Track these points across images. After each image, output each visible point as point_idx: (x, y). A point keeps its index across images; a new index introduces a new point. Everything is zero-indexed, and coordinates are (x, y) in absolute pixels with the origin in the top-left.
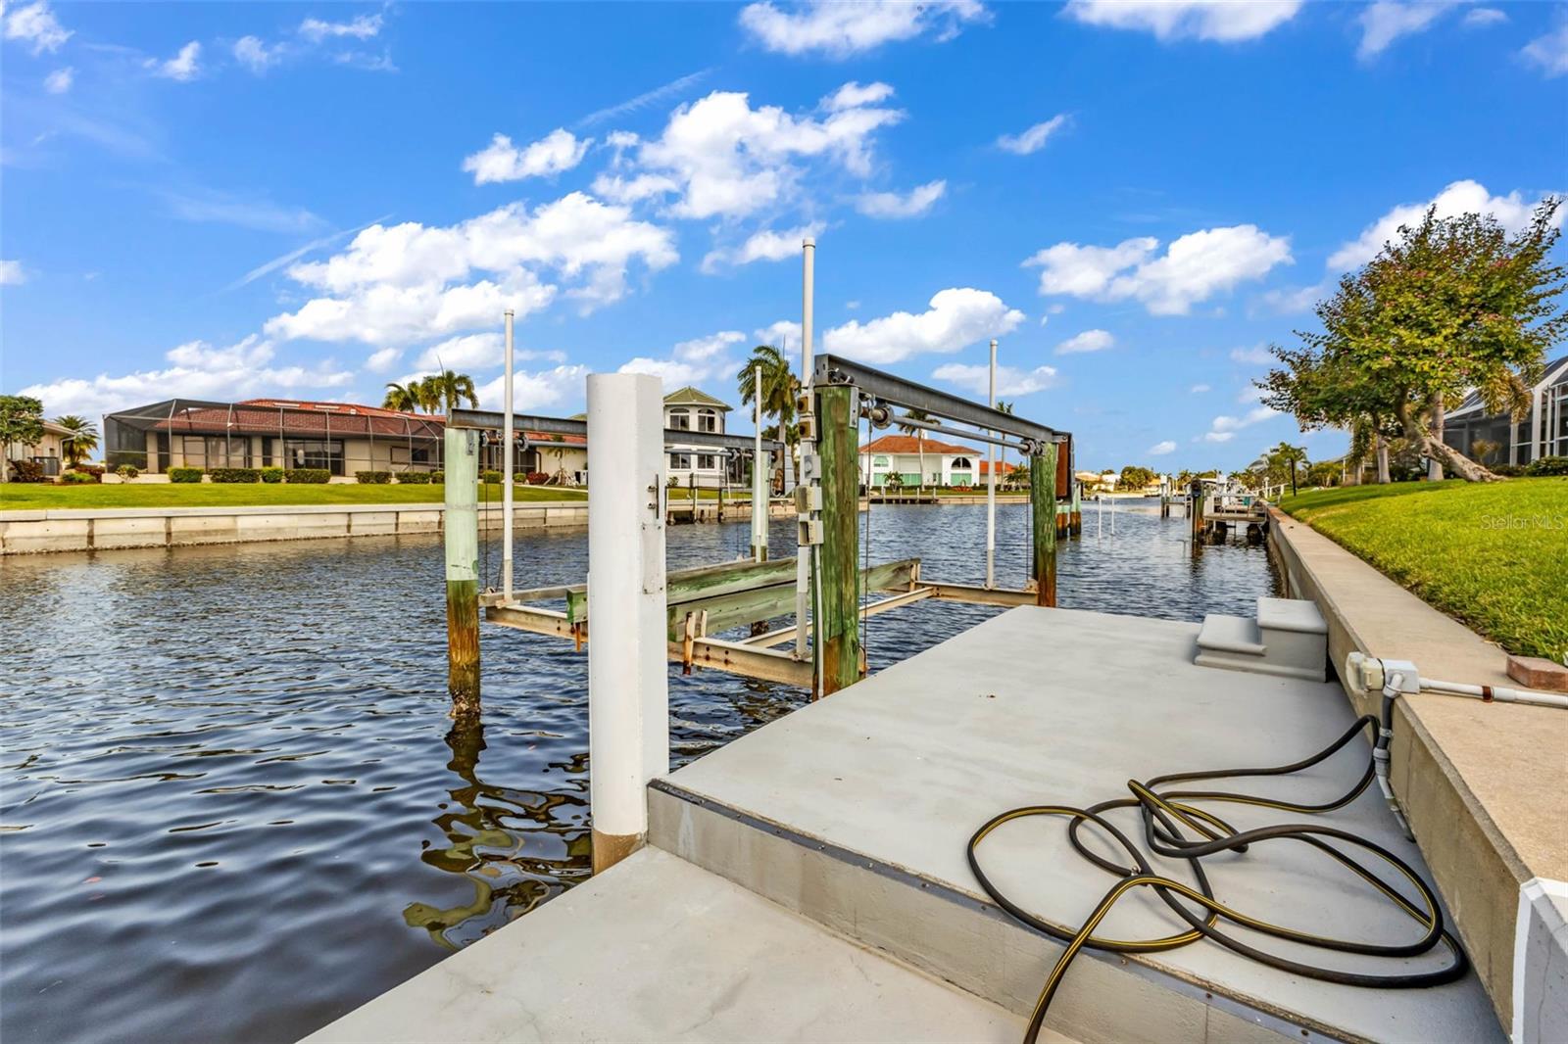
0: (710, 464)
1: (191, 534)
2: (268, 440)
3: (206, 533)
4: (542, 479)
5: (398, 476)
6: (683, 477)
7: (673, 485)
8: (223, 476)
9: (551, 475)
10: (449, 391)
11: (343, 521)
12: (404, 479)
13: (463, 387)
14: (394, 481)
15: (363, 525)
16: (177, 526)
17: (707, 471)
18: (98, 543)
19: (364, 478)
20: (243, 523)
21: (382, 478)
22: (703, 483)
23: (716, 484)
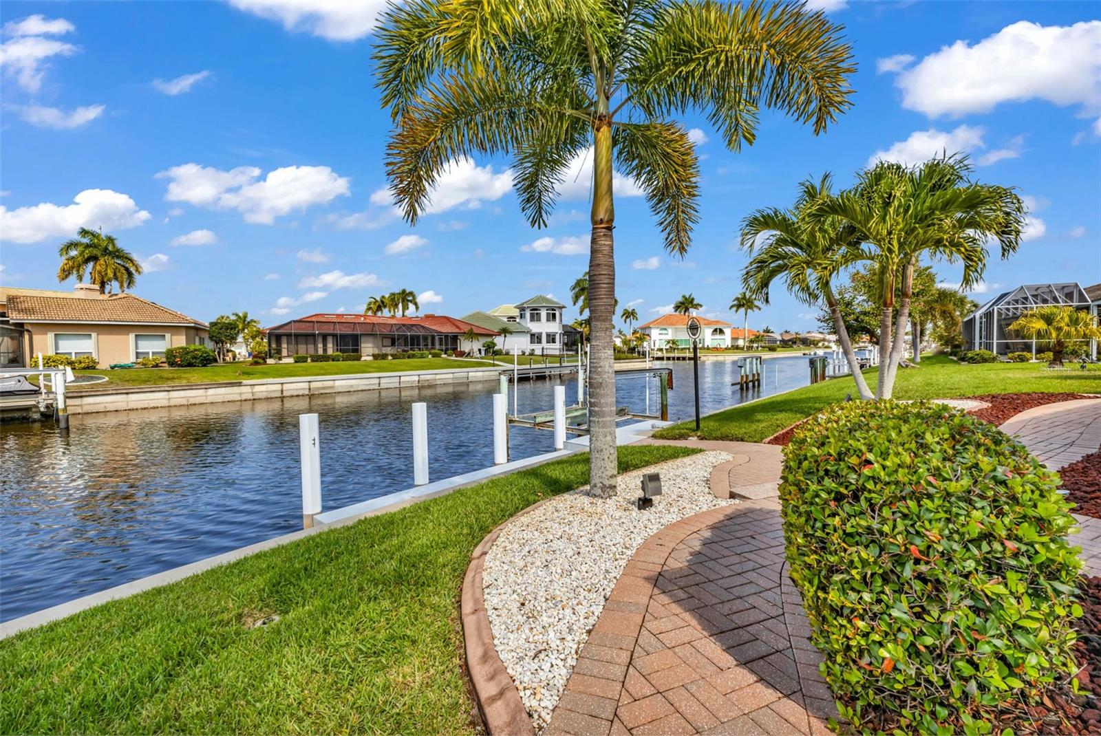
0: (554, 341)
1: (318, 389)
2: (325, 337)
3: (324, 388)
4: (462, 354)
5: (392, 355)
6: (538, 349)
7: (532, 354)
8: (316, 359)
9: (467, 351)
10: (403, 301)
11: (377, 381)
12: (395, 357)
13: (410, 298)
14: (390, 358)
15: (385, 383)
16: (313, 385)
17: (551, 345)
18: (285, 394)
19: (375, 357)
20: (338, 383)
21: (384, 357)
22: (550, 352)
23: (557, 353)
